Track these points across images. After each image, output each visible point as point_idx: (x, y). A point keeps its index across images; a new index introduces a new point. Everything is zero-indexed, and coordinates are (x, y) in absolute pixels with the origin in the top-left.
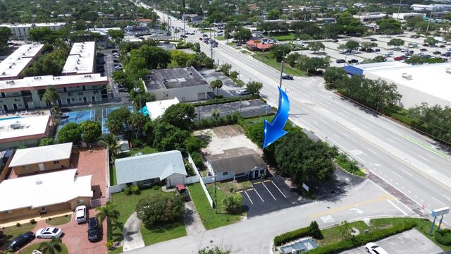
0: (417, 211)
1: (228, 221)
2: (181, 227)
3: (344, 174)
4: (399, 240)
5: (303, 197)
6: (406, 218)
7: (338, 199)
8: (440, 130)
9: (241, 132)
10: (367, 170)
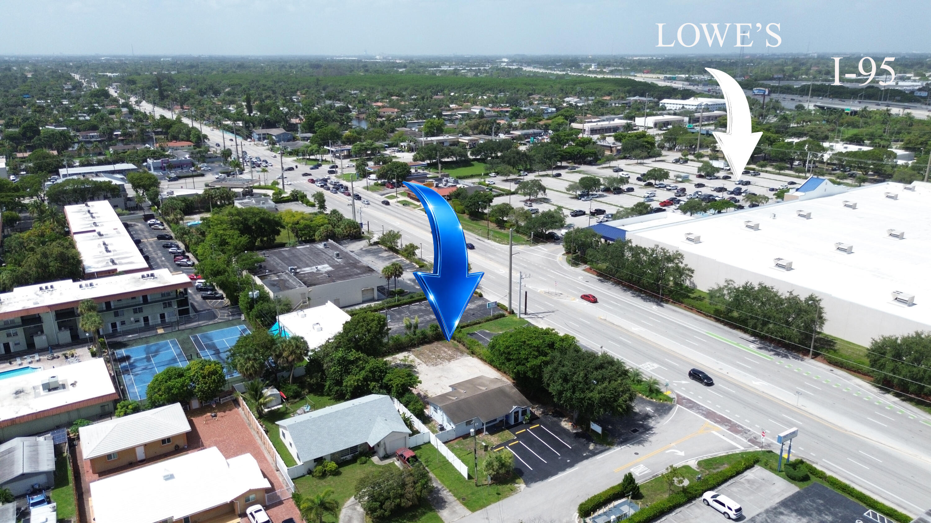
0: (754, 441)
1: (498, 494)
2: (430, 514)
3: (643, 401)
4: (742, 483)
5: (596, 443)
6: (742, 453)
7: (645, 440)
8: (758, 319)
9: (462, 352)
10: (673, 391)
